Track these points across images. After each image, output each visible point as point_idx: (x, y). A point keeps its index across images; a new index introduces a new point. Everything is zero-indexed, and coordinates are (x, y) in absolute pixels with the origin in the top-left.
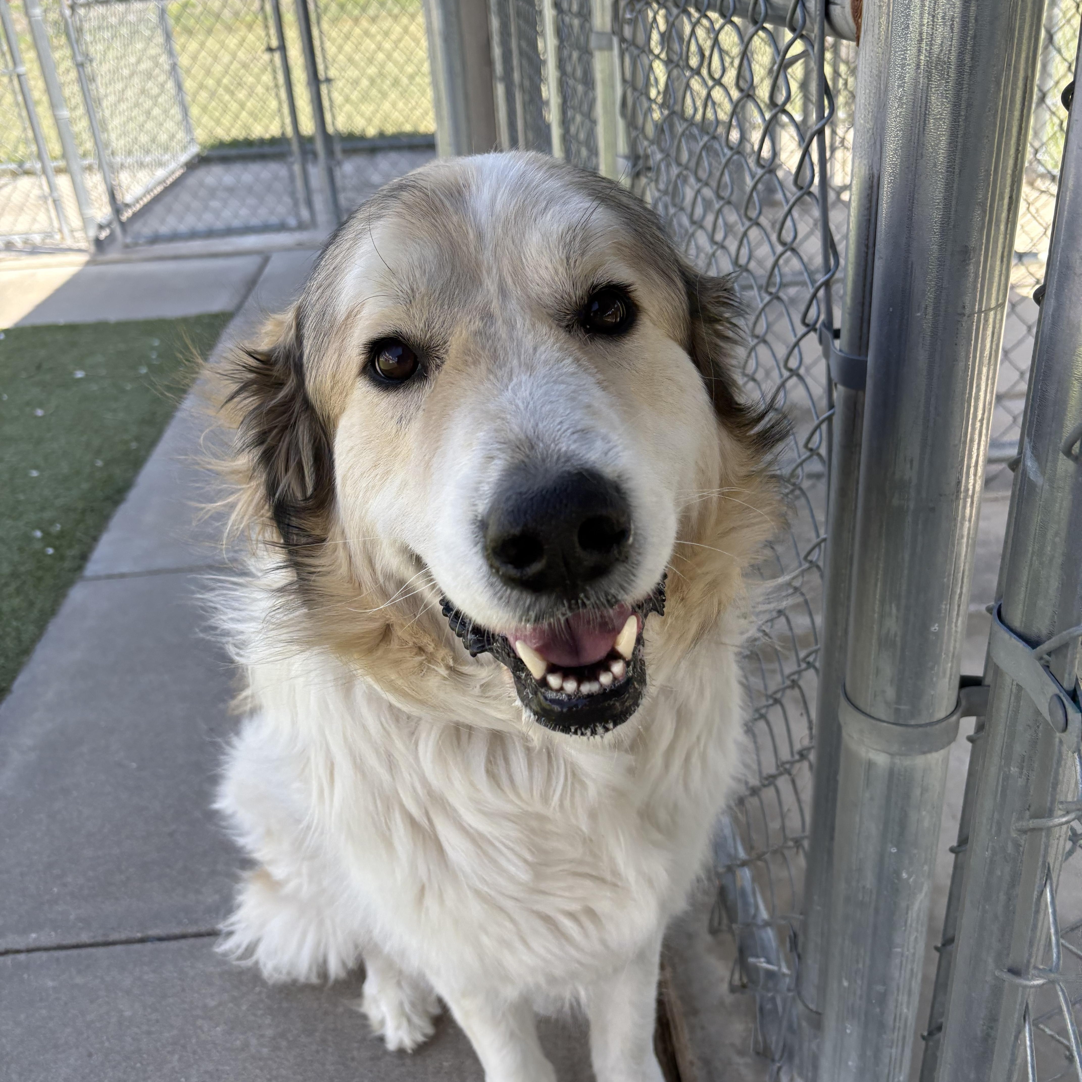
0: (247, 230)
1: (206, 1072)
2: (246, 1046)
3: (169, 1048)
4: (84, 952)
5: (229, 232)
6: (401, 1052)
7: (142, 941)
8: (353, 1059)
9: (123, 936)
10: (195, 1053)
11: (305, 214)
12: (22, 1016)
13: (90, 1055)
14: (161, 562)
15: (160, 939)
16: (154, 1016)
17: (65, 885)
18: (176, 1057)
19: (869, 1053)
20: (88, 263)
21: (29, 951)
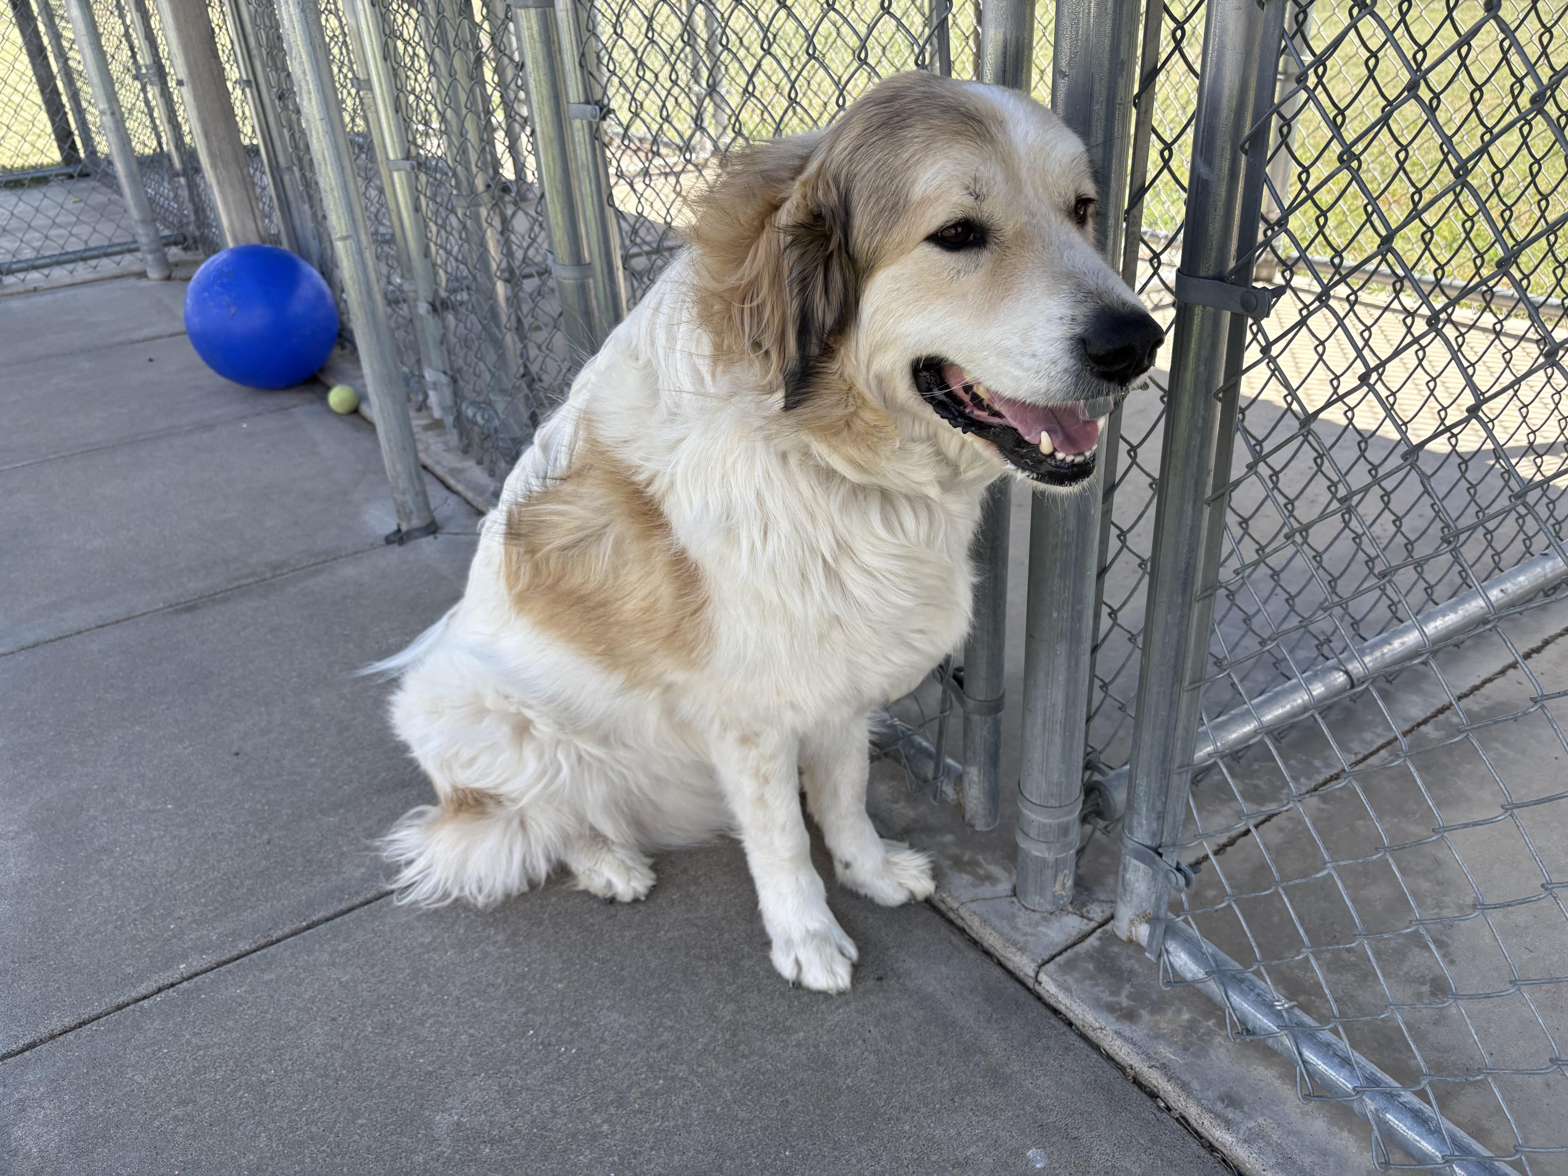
1: (463, 984)
2: (485, 955)
3: (412, 983)
4: (252, 957)
7: (308, 928)
8: (593, 925)
9: (287, 930)
10: (440, 976)
12: (230, 1023)
15: (328, 920)
16: (376, 970)
17: (180, 918)
18: (425, 985)
21: (188, 978)
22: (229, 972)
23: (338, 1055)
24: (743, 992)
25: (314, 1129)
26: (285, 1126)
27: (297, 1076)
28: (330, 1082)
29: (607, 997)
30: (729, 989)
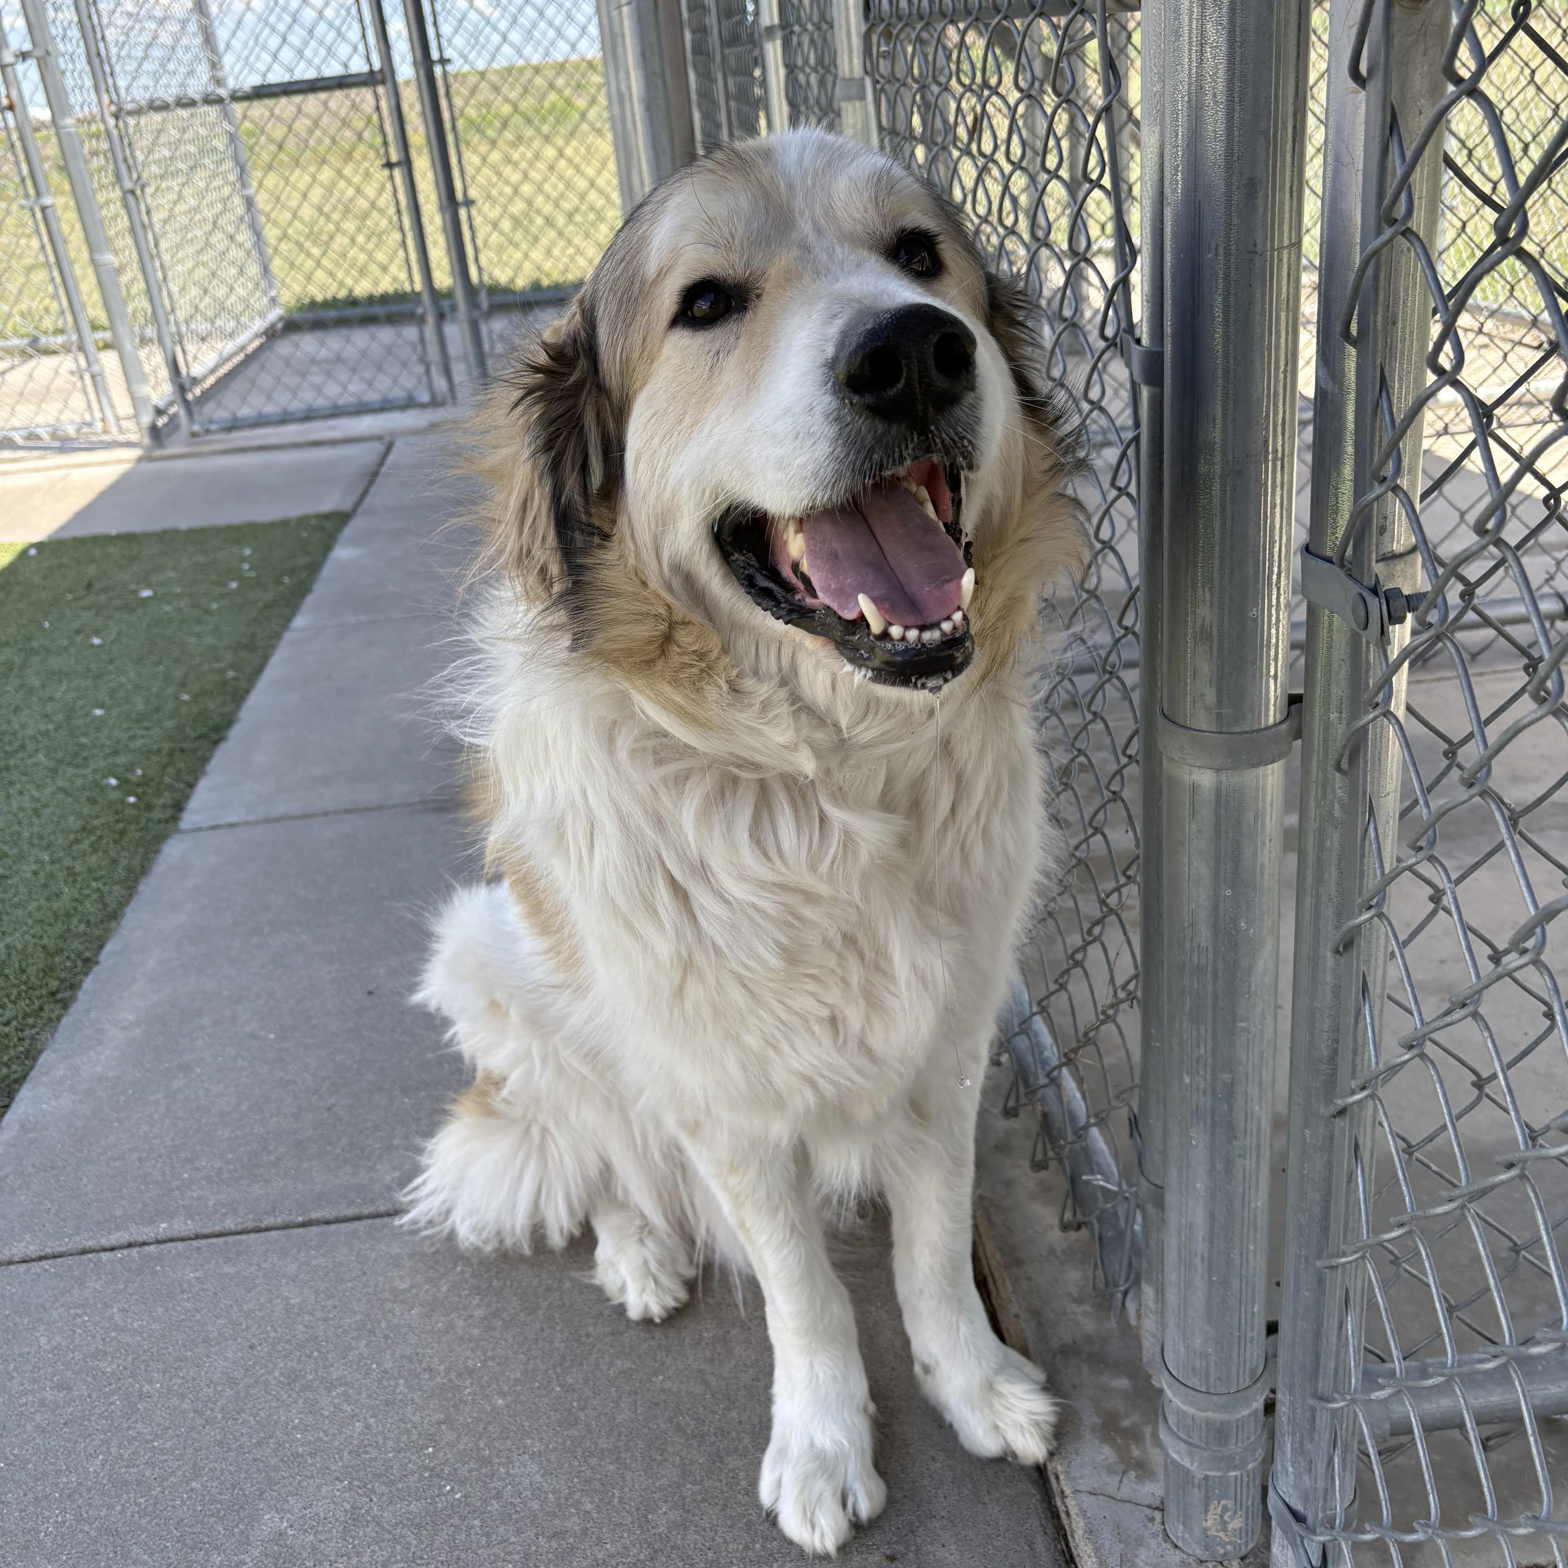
0: (361, 409)
1: (403, 1356)
2: (450, 1327)
3: (355, 1334)
4: (230, 1239)
5: (336, 412)
6: (647, 1322)
7: (304, 1225)
8: (588, 1335)
9: (280, 1220)
10: (386, 1337)
11: (441, 384)
12: (160, 1310)
13: (252, 1347)
14: (282, 808)
16: (330, 1302)
17: (198, 1169)
18: (364, 1342)
19: (1219, 1167)
20: (140, 460)
21: (159, 1242)
22: (199, 1249)
23: (229, 1392)
24: (704, 1500)
25: (148, 1473)
26: (126, 1456)
27: (175, 1401)
28: (199, 1422)
29: (541, 1439)
30: (689, 1489)
